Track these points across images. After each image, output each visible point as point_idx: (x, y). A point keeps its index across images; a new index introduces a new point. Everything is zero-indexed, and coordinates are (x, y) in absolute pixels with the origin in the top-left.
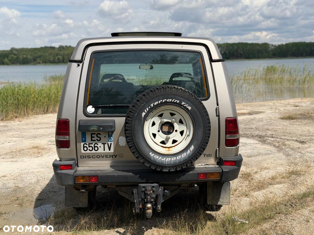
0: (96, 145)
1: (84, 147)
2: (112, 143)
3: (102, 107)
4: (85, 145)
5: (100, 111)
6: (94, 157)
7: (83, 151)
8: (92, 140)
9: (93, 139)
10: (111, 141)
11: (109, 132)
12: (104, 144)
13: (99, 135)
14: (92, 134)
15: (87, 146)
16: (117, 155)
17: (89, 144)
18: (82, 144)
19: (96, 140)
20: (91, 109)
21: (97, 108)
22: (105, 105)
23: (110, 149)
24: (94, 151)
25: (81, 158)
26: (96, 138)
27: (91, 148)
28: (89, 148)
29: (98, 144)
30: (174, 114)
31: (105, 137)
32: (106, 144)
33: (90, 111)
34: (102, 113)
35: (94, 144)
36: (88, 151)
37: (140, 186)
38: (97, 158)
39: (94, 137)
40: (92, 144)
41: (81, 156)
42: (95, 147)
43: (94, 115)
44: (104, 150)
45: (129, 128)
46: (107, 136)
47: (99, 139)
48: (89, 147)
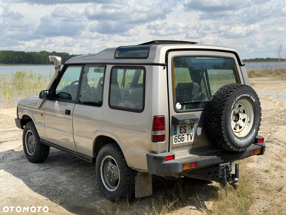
0: (183, 137)
1: (175, 139)
2: (193, 133)
3: (186, 104)
4: (176, 138)
5: (185, 106)
6: (180, 147)
7: (174, 143)
8: (181, 133)
9: (182, 131)
10: (192, 132)
11: (191, 125)
12: (188, 135)
13: (185, 128)
14: (181, 127)
15: (177, 138)
16: (195, 144)
17: (179, 136)
18: (174, 136)
19: (183, 132)
20: (179, 106)
21: (182, 105)
22: (188, 102)
23: (191, 138)
24: (181, 142)
25: (172, 149)
26: (183, 130)
27: (179, 140)
28: (178, 140)
29: (184, 136)
30: (241, 106)
31: (189, 129)
32: (189, 135)
33: (178, 107)
34: (186, 109)
35: (181, 136)
36: (178, 143)
37: (220, 166)
38: (183, 147)
39: (182, 130)
40: (180, 136)
41: (172, 147)
42: (182, 138)
43: (181, 111)
44: (188, 140)
45: (224, 119)
46: (190, 128)
47: (185, 131)
48: (179, 138)
